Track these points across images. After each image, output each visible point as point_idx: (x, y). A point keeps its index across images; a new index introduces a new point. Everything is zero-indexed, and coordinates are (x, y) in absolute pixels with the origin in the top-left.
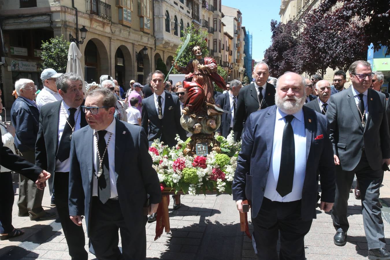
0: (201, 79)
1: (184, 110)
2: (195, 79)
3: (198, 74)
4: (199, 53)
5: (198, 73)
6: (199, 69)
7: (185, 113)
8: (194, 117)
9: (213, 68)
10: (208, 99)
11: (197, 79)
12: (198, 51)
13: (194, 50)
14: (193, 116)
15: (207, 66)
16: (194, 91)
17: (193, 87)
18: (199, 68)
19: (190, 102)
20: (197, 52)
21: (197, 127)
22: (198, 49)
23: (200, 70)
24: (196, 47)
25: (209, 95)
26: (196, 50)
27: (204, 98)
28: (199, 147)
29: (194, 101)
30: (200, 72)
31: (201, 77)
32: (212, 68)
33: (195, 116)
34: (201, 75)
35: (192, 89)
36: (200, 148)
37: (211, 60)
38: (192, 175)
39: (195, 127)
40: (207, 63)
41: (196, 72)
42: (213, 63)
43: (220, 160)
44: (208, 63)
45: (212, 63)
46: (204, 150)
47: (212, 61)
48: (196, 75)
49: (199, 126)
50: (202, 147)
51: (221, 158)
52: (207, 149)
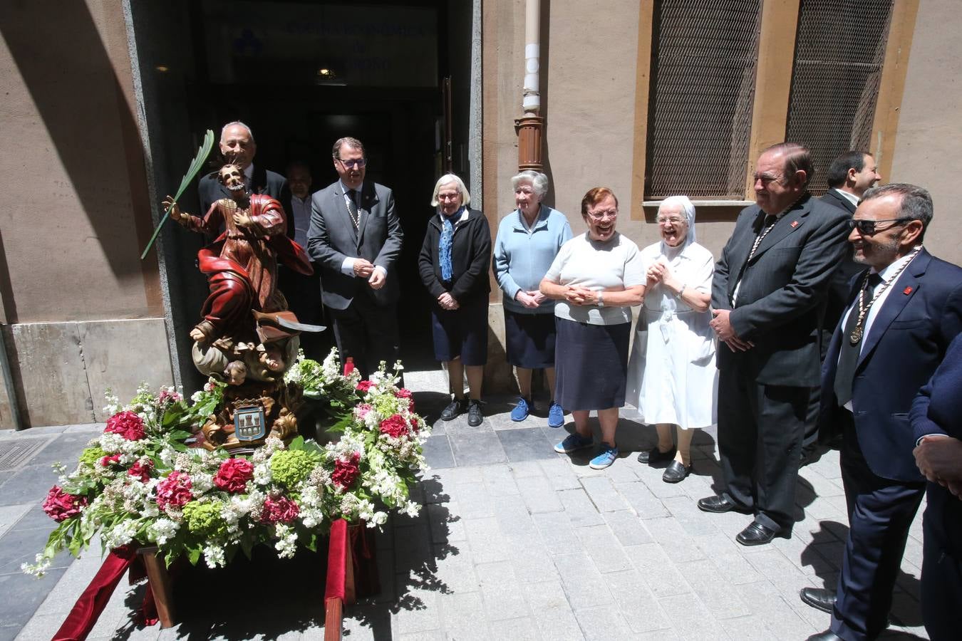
0: (242, 250)
1: (199, 332)
2: (228, 249)
3: (236, 238)
4: (234, 183)
5: (235, 234)
6: (237, 226)
7: (202, 338)
8: (226, 347)
9: (269, 226)
10: (262, 301)
11: (233, 250)
12: (233, 177)
13: (224, 175)
14: (223, 346)
15: (255, 219)
16: (221, 283)
17: (220, 271)
18: (238, 222)
19: (213, 311)
20: (229, 180)
21: (234, 372)
22: (234, 174)
23: (240, 228)
24: (229, 167)
25: (264, 290)
26: (228, 176)
27: (252, 299)
28: (242, 417)
29: (222, 308)
30: (240, 233)
31: (243, 244)
32: (267, 224)
33: (230, 344)
34: (241, 238)
35: (218, 277)
36: (244, 421)
37: (268, 202)
38: (209, 521)
39: (229, 371)
40: (258, 210)
41: (230, 231)
42: (273, 211)
43: (285, 470)
44: (261, 210)
45: (269, 210)
46: (254, 424)
47: (270, 206)
48: (230, 238)
49: (240, 371)
50: (249, 419)
51: (288, 464)
52: (262, 422)
